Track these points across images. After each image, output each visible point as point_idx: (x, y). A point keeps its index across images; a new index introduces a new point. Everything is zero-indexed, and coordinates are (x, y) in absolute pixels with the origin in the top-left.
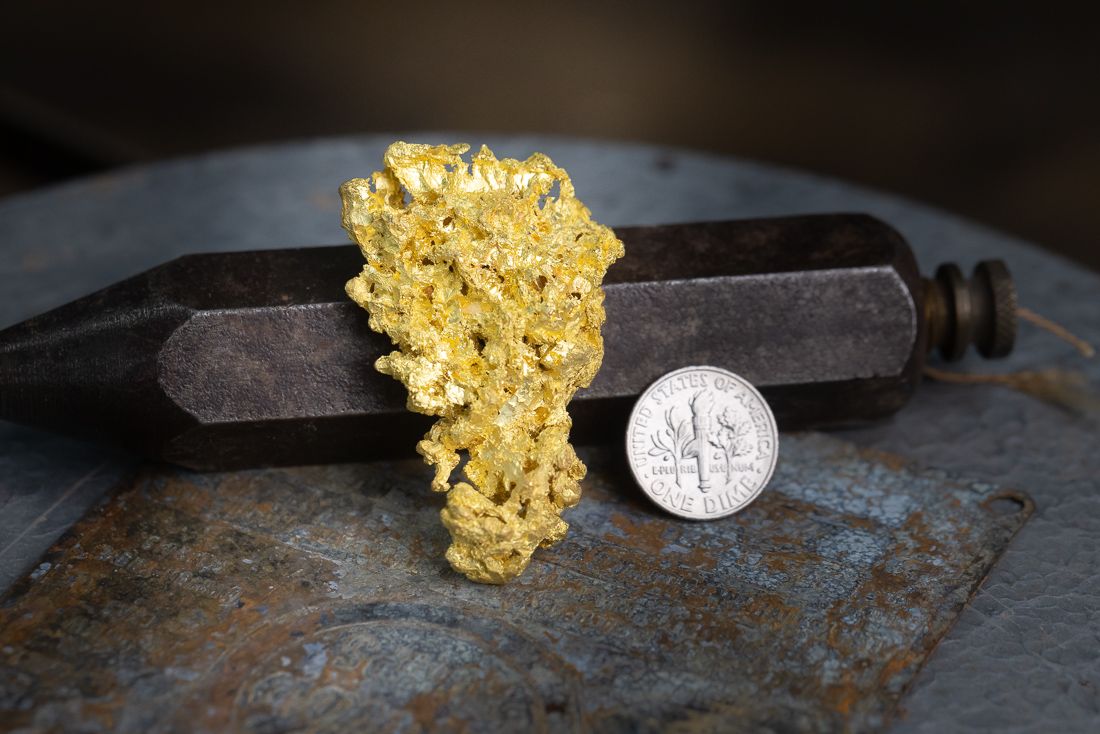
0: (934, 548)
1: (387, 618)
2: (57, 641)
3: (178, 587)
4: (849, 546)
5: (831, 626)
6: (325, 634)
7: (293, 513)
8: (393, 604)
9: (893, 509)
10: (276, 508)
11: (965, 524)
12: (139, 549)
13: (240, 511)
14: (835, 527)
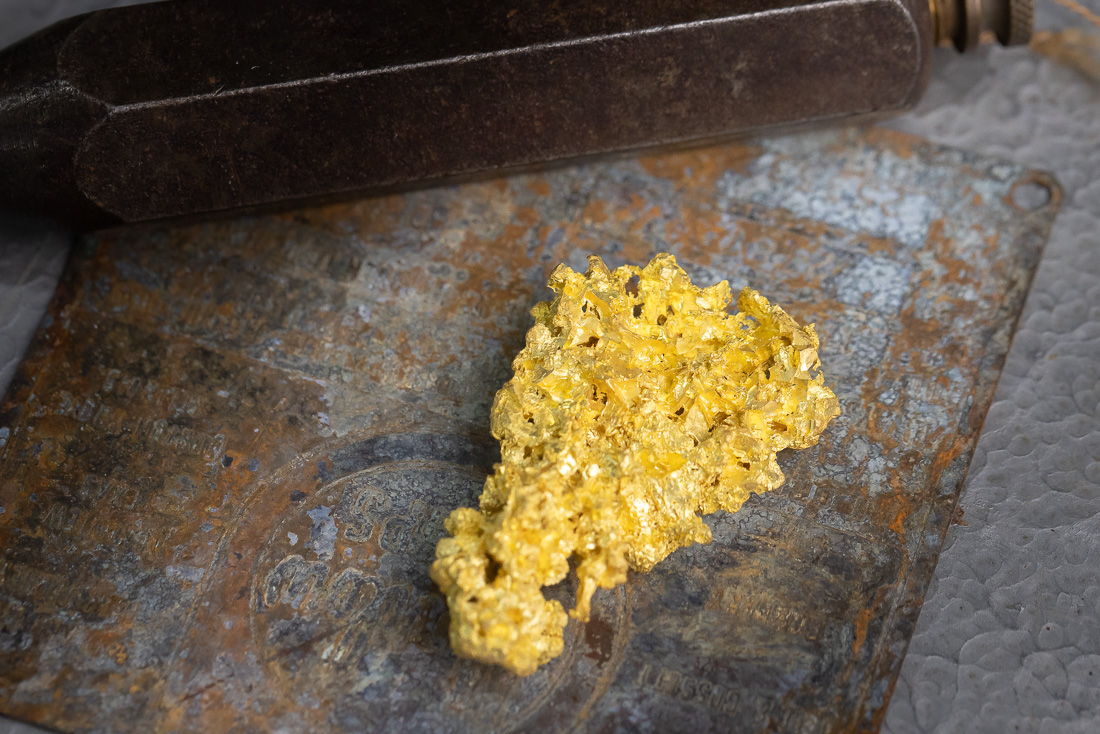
0: (962, 274)
1: (390, 459)
2: (39, 542)
3: (155, 443)
4: (871, 282)
5: (869, 409)
6: (328, 492)
7: (259, 314)
8: (393, 438)
9: (910, 219)
10: (239, 310)
11: (991, 232)
12: (100, 391)
13: (200, 318)
14: (852, 255)
